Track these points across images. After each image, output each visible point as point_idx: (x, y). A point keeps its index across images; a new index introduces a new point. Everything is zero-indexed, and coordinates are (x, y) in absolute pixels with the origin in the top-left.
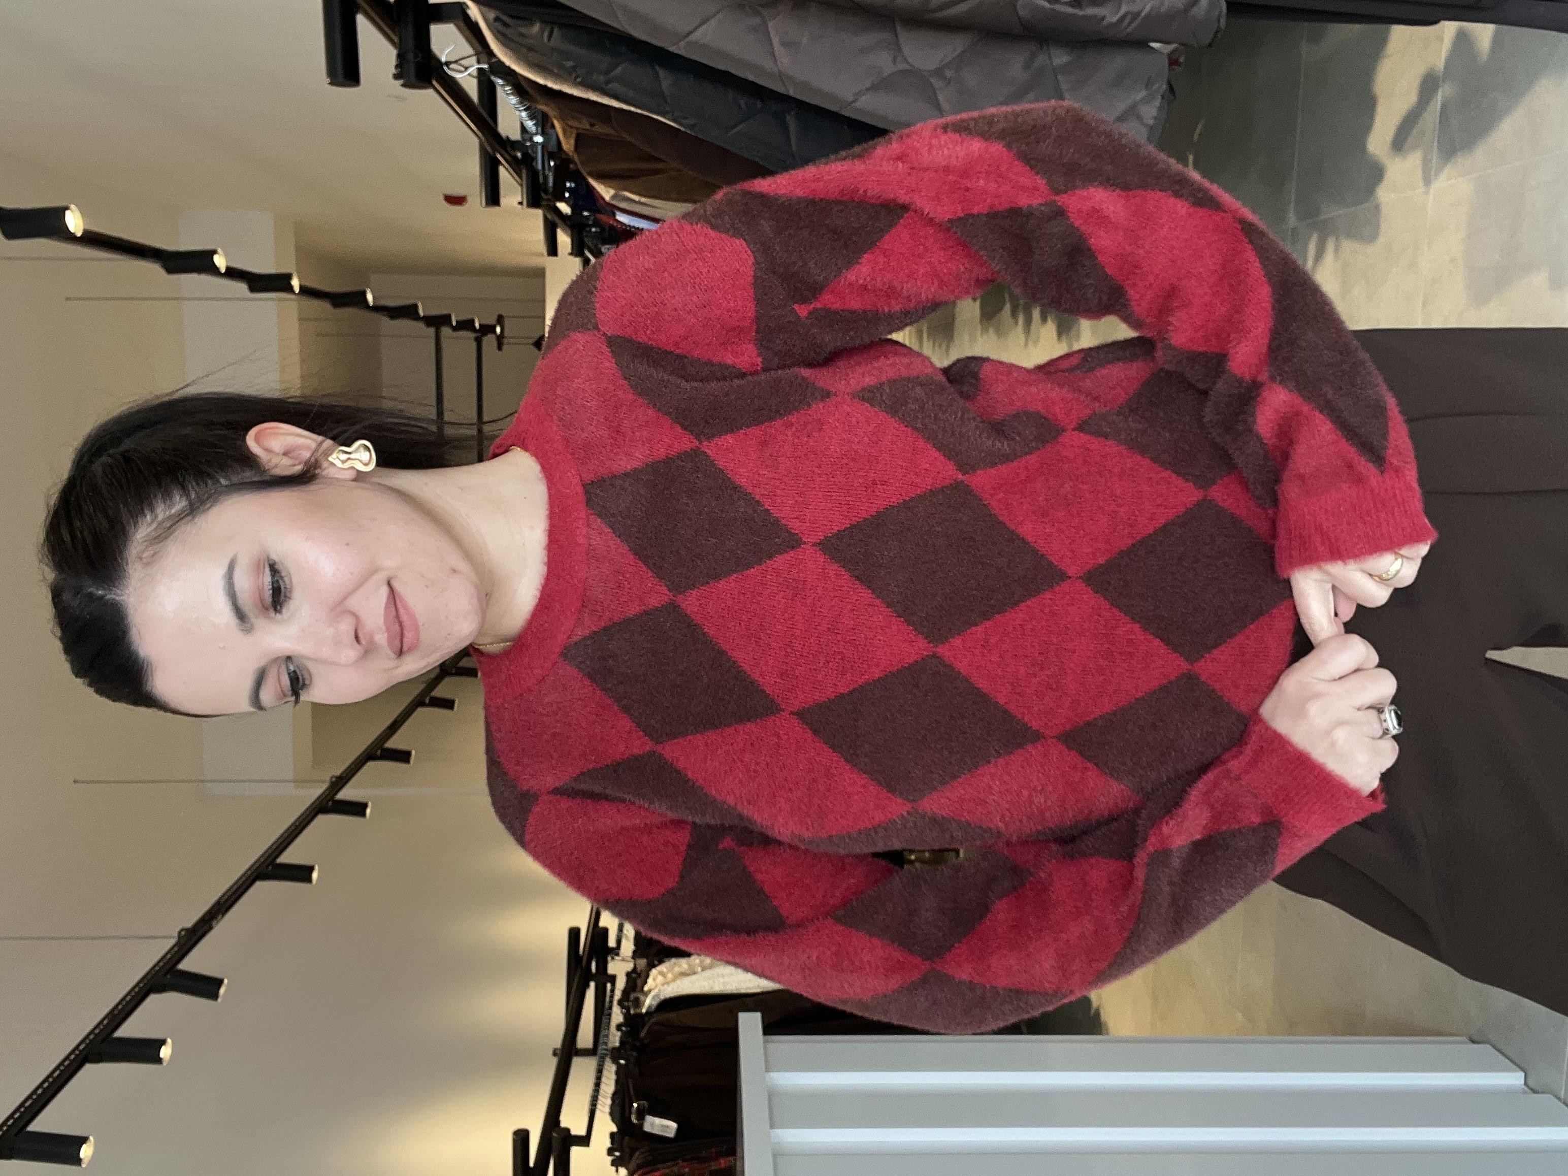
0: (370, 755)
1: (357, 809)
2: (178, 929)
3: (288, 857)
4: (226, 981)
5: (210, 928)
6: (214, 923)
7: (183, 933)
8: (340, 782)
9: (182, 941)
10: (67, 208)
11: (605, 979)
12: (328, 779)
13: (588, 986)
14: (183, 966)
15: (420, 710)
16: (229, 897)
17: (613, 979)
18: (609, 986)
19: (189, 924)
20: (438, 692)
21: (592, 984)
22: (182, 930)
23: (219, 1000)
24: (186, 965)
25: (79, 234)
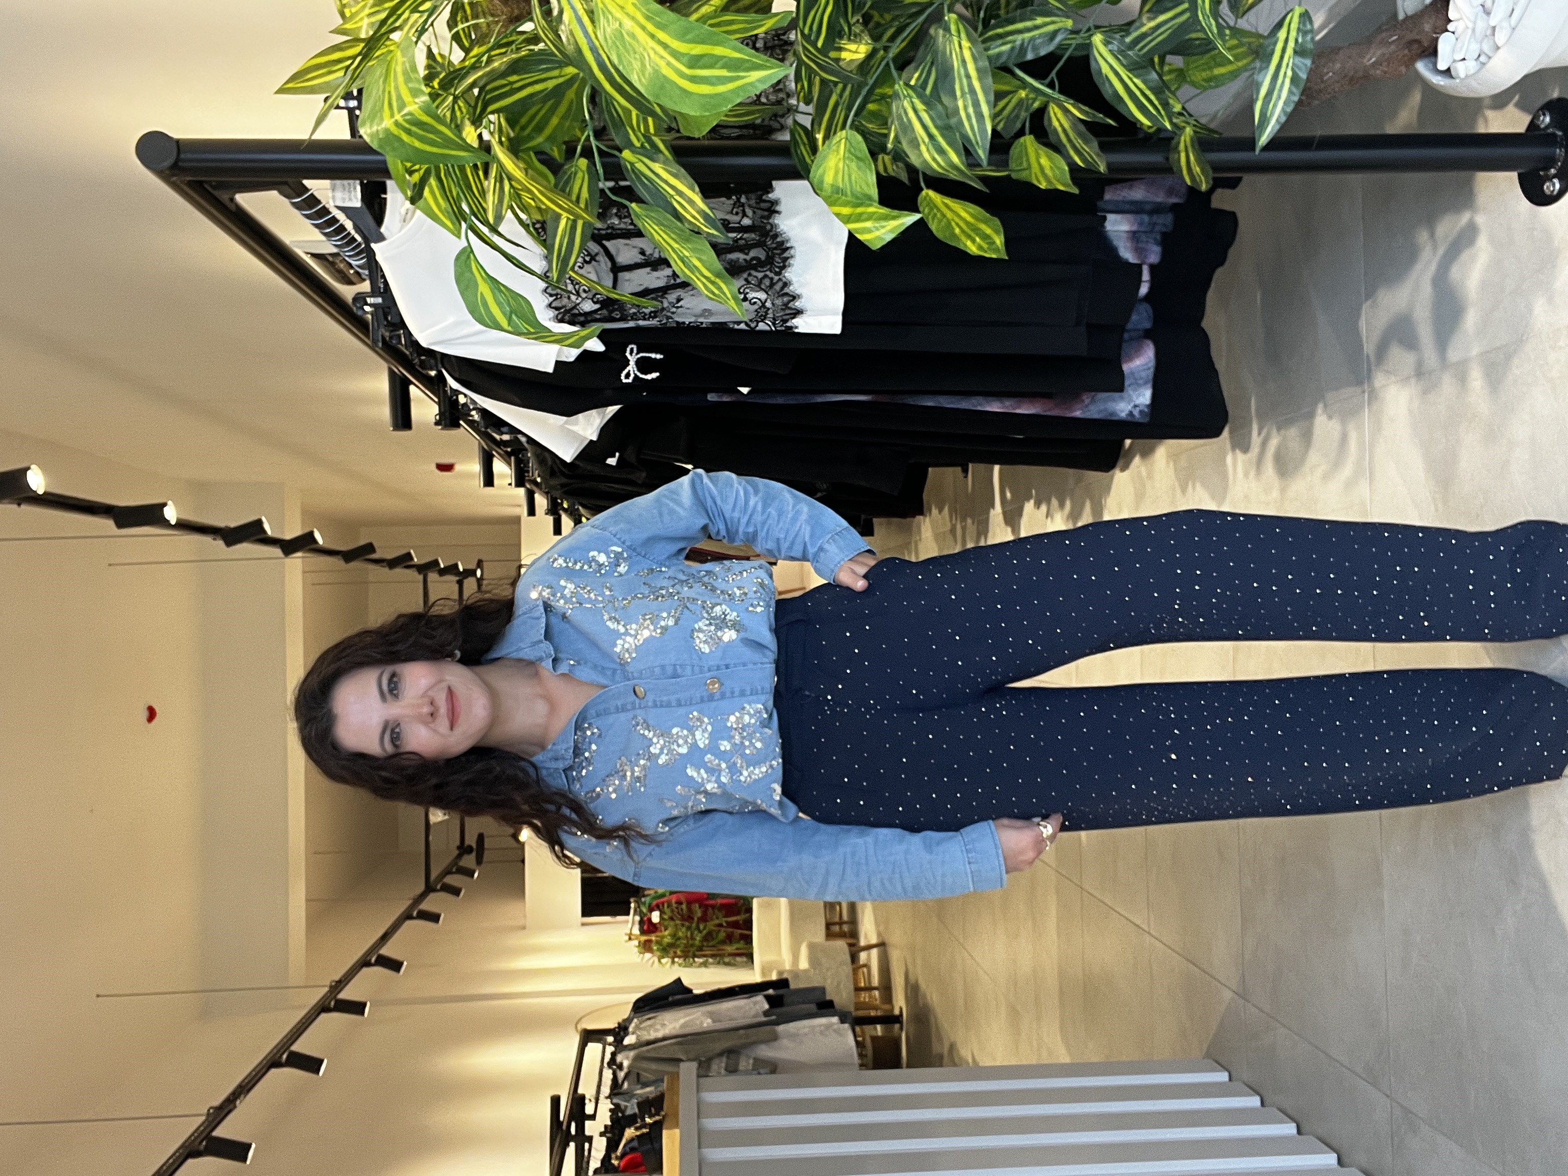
0: (364, 963)
1: (357, 1008)
2: (208, 1107)
3: (298, 1047)
4: (253, 1146)
5: (235, 1107)
6: (238, 1102)
7: (211, 1111)
8: (340, 984)
9: (210, 1119)
10: (165, 505)
11: (583, 1139)
12: (328, 984)
13: (568, 1145)
14: (218, 1133)
15: (409, 923)
16: (248, 1083)
17: (590, 1139)
18: (587, 1145)
19: (217, 1102)
20: (425, 906)
21: (572, 1145)
22: (211, 1108)
23: (248, 1162)
24: (220, 1132)
25: (173, 522)
